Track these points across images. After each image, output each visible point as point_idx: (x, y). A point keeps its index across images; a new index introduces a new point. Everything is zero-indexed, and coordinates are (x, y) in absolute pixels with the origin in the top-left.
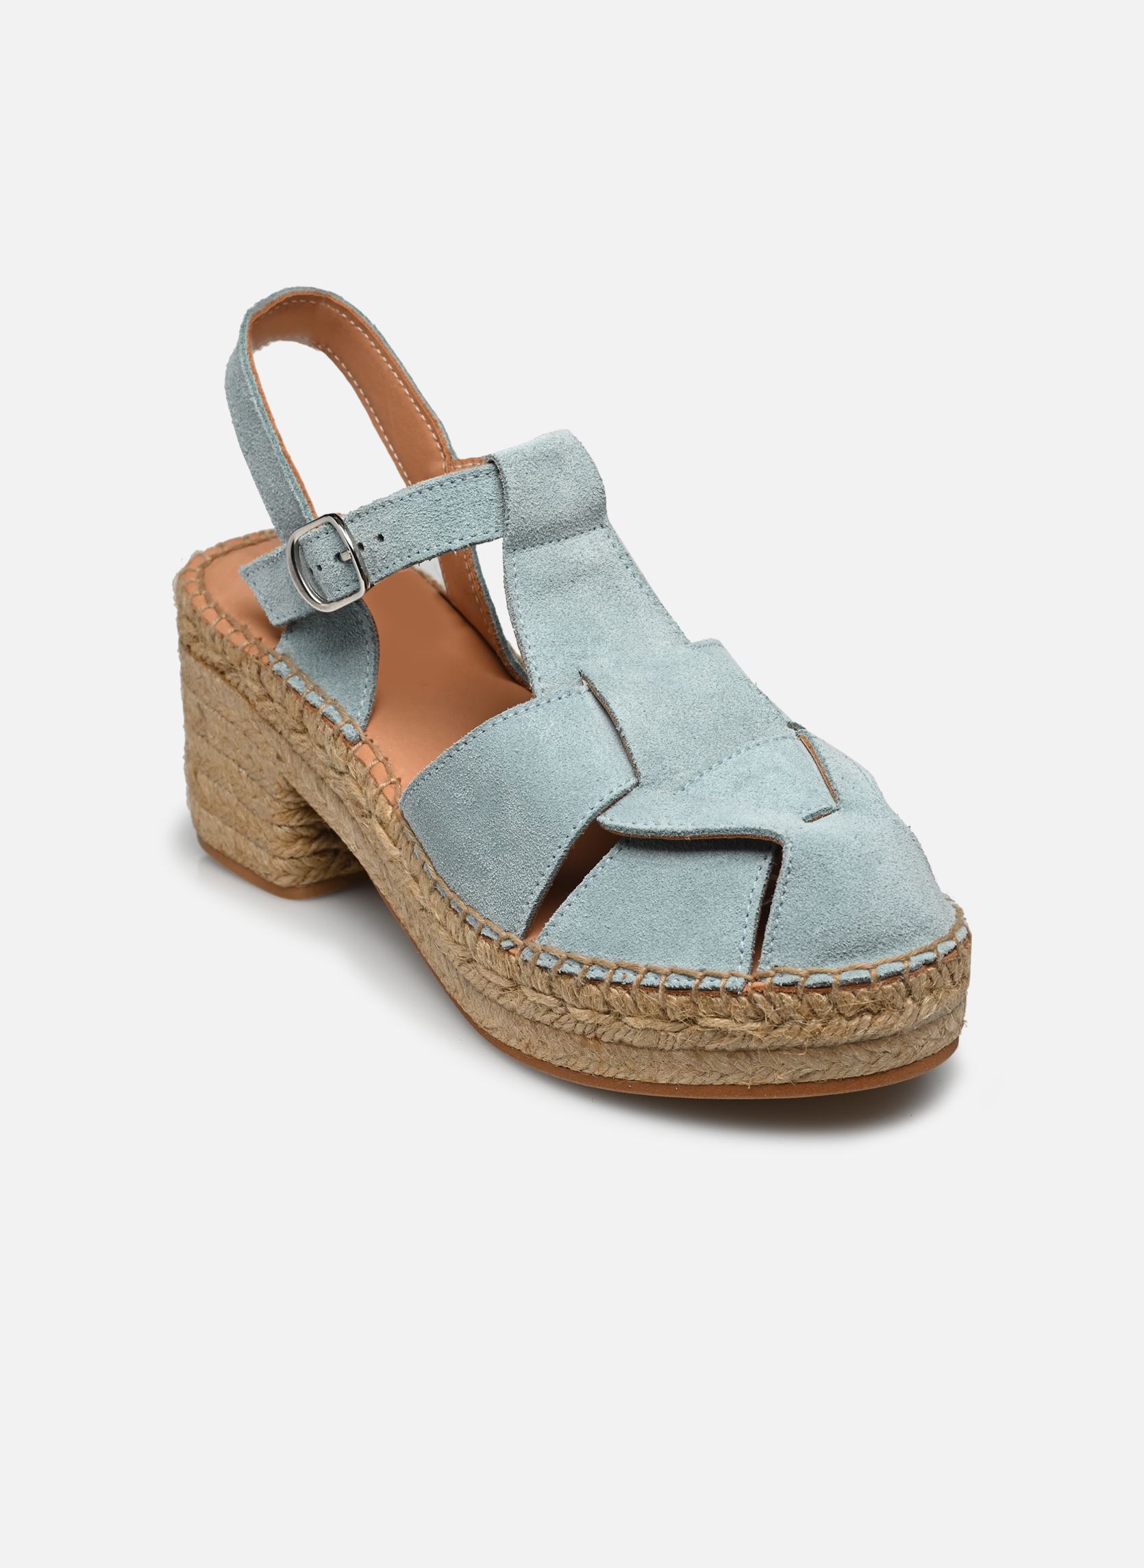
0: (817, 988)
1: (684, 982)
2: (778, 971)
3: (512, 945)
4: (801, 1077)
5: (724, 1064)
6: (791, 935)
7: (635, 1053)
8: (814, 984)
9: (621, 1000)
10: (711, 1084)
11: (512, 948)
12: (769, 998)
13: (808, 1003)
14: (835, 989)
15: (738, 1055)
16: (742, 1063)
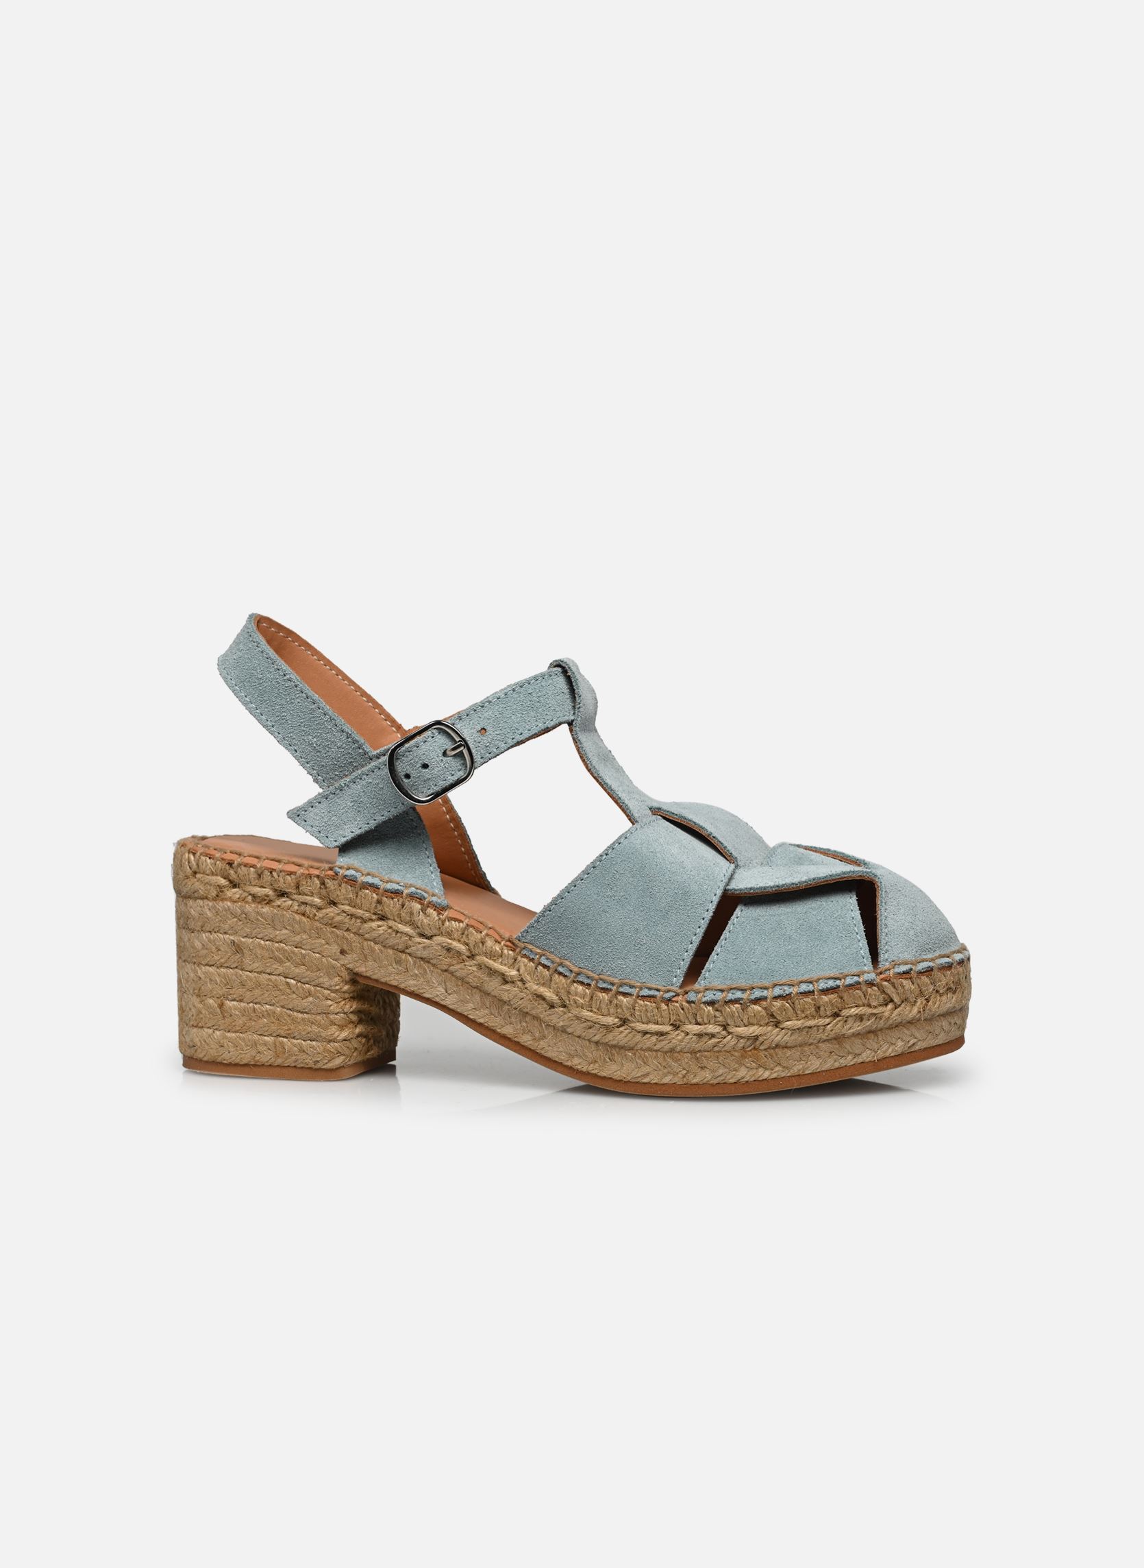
0: (924, 972)
1: (831, 983)
2: (895, 964)
3: (674, 994)
4: (909, 1047)
5: (857, 1045)
6: (897, 938)
7: (789, 1053)
8: (923, 969)
9: (783, 1009)
10: (846, 1066)
11: (674, 997)
12: (893, 985)
13: (918, 985)
14: (935, 972)
15: (869, 1035)
16: (871, 1042)
